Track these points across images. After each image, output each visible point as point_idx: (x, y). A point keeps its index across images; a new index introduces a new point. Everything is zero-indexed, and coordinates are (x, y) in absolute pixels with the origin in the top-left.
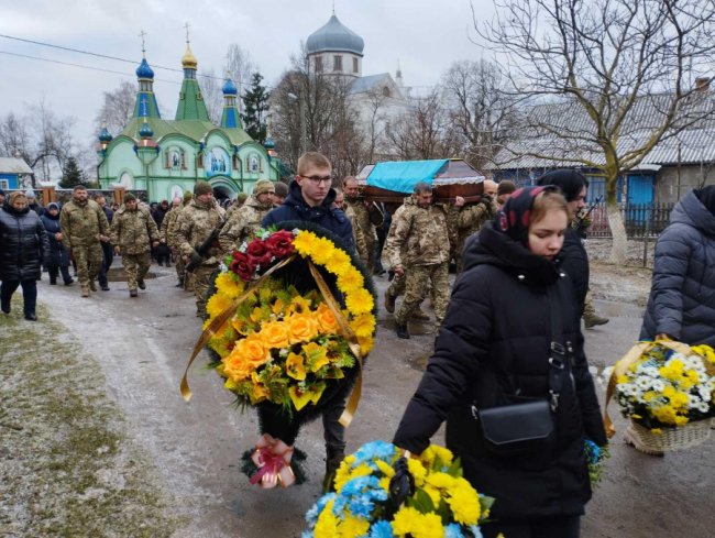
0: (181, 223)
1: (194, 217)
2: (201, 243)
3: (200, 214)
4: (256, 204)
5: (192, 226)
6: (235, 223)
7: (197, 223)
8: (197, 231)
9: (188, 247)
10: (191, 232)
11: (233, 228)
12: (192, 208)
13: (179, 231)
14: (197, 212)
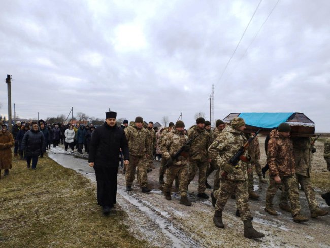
0: (166, 141)
1: (173, 138)
2: (175, 153)
3: (176, 137)
4: (233, 131)
5: (171, 143)
6: (221, 142)
7: (174, 141)
8: (174, 146)
9: (167, 154)
10: (170, 146)
11: (220, 145)
12: (172, 133)
13: (164, 145)
14: (175, 135)
